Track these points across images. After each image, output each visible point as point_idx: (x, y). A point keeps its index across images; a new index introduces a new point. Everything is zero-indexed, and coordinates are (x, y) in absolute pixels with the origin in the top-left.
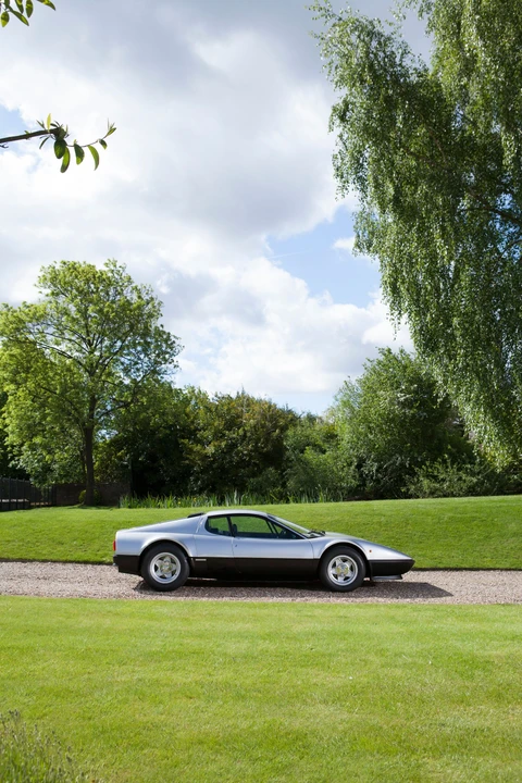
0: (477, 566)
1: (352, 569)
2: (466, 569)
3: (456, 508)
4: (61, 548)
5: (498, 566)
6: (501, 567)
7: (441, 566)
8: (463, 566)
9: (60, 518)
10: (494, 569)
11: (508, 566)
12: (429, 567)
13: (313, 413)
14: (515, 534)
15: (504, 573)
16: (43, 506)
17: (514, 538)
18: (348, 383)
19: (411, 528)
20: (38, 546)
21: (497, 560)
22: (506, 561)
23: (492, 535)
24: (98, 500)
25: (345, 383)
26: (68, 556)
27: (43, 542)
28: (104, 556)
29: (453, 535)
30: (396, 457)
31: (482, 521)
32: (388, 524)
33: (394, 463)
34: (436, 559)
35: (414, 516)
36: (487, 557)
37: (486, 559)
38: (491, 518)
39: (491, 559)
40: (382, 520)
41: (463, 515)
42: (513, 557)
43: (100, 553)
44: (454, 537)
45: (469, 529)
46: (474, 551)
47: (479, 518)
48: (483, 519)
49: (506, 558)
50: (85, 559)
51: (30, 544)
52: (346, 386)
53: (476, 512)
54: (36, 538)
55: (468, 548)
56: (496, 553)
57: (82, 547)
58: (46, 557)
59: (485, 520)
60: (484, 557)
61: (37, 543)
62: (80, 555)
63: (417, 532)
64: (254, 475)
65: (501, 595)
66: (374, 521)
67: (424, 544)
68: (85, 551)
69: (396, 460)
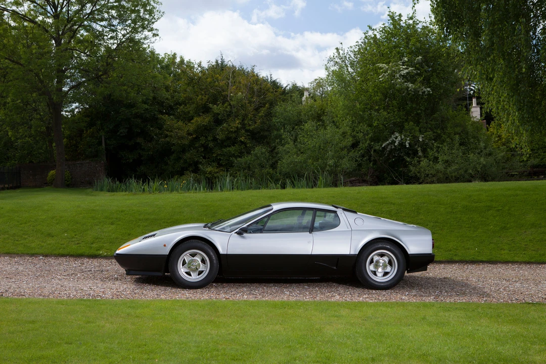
0: (494, 259)
2: (483, 262)
3: (470, 196)
5: (516, 259)
6: (520, 259)
7: (456, 258)
8: (480, 258)
9: (46, 207)
10: (513, 262)
11: (527, 259)
12: (444, 259)
14: (533, 225)
15: (524, 267)
17: (533, 230)
18: (340, 51)
19: (423, 217)
20: (25, 239)
21: (515, 252)
22: (524, 254)
23: (508, 226)
24: (68, 182)
25: (336, 51)
26: (60, 249)
27: (31, 235)
28: (99, 250)
29: (467, 226)
30: (395, 136)
31: (498, 211)
32: (398, 213)
33: (394, 142)
34: (450, 251)
35: (425, 205)
36: (504, 250)
37: (503, 252)
38: (507, 208)
39: (508, 252)
40: (391, 209)
41: (477, 204)
42: (532, 250)
43: (94, 245)
44: (468, 227)
45: (484, 219)
46: (491, 243)
47: (495, 208)
48: (499, 208)
49: (524, 250)
50: (80, 252)
51: (16, 237)
52: (336, 54)
53: (492, 201)
54: (21, 230)
55: (484, 240)
56: (513, 245)
57: (73, 239)
58: (37, 251)
59: (501, 210)
60: (501, 249)
61: (24, 236)
62: (73, 248)
63: (429, 222)
64: (241, 155)
65: (527, 293)
66: (384, 210)
67: (438, 235)
68: (78, 244)
69: (394, 139)
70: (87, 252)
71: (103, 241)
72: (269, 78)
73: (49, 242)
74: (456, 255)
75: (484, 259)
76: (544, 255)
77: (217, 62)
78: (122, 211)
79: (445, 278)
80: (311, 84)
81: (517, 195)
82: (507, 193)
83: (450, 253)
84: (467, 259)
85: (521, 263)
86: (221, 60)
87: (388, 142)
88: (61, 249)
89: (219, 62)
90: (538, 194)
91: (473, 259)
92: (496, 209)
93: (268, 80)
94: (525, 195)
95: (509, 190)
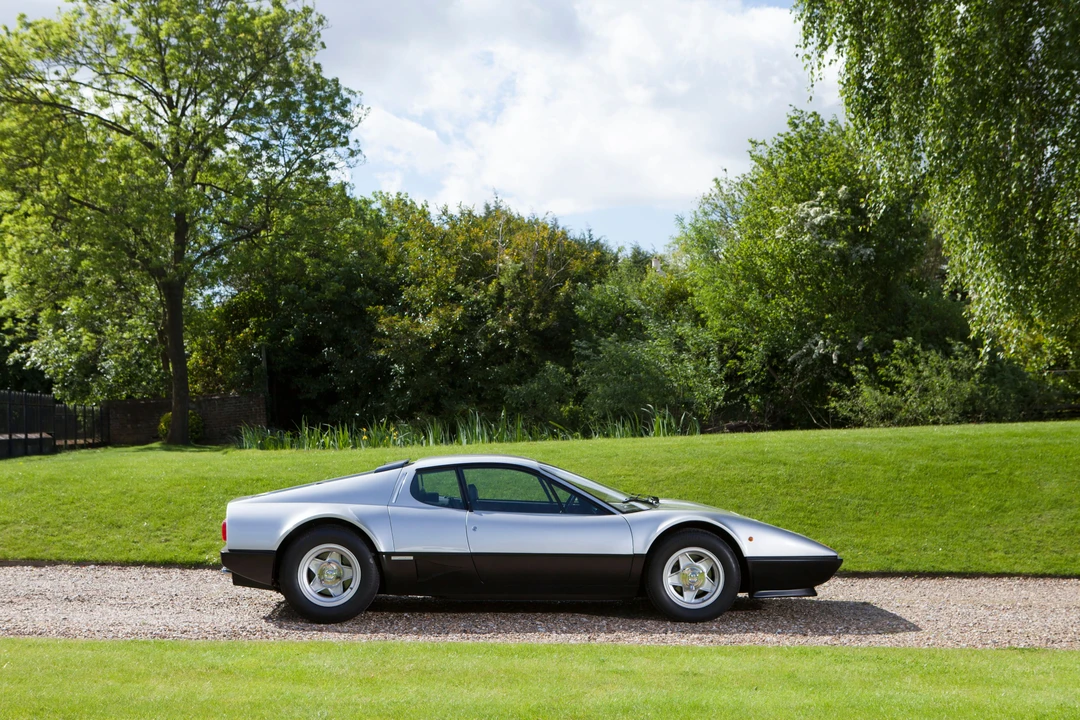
0: (975, 569)
1: (712, 575)
3: (935, 448)
4: (116, 536)
5: (1018, 568)
6: (1025, 570)
7: (900, 568)
8: (946, 568)
9: (115, 473)
10: (1012, 575)
11: (1039, 568)
12: (874, 569)
13: (646, 248)
14: (1057, 503)
15: (1031, 583)
16: (82, 447)
17: (1054, 512)
18: (722, 184)
19: (839, 489)
20: (67, 532)
21: (1017, 555)
22: (1036, 558)
23: (1008, 504)
24: (197, 433)
25: (715, 184)
26: (130, 551)
27: (79, 524)
28: (204, 552)
29: (926, 505)
30: (814, 341)
31: (989, 475)
32: (792, 481)
33: (810, 352)
34: (889, 553)
35: (846, 465)
36: (996, 551)
37: (993, 555)
38: (1007, 470)
39: (1003, 554)
40: (779, 472)
41: (948, 463)
42: (1051, 551)
43: (197, 544)
44: (927, 508)
45: (961, 493)
46: (970, 537)
47: (983, 470)
48: (990, 471)
49: (1036, 552)
50: (167, 557)
51: (50, 529)
52: (716, 191)
53: (977, 457)
54: (63, 516)
55: (957, 532)
56: (1014, 541)
57: (159, 533)
58: (85, 555)
59: (995, 473)
60: (990, 550)
61: (65, 527)
62: (156, 549)
63: (851, 497)
64: (520, 379)
65: (1020, 630)
66: (764, 475)
67: (866, 522)
68: (166, 540)
69: (813, 347)
70: (183, 555)
71: (214, 535)
72: (587, 236)
73: (111, 538)
74: (898, 561)
75: (954, 569)
76: (1074, 560)
77: (487, 207)
78: (258, 480)
79: (865, 603)
80: (670, 247)
81: (1028, 446)
82: (1009, 442)
83: (888, 557)
84: (921, 568)
85: (1026, 576)
86: (494, 204)
87: (799, 352)
88: (133, 552)
89: (492, 208)
90: (1070, 444)
91: (932, 569)
92: (985, 472)
93: (584, 241)
94: (1045, 445)
95: (1015, 435)
